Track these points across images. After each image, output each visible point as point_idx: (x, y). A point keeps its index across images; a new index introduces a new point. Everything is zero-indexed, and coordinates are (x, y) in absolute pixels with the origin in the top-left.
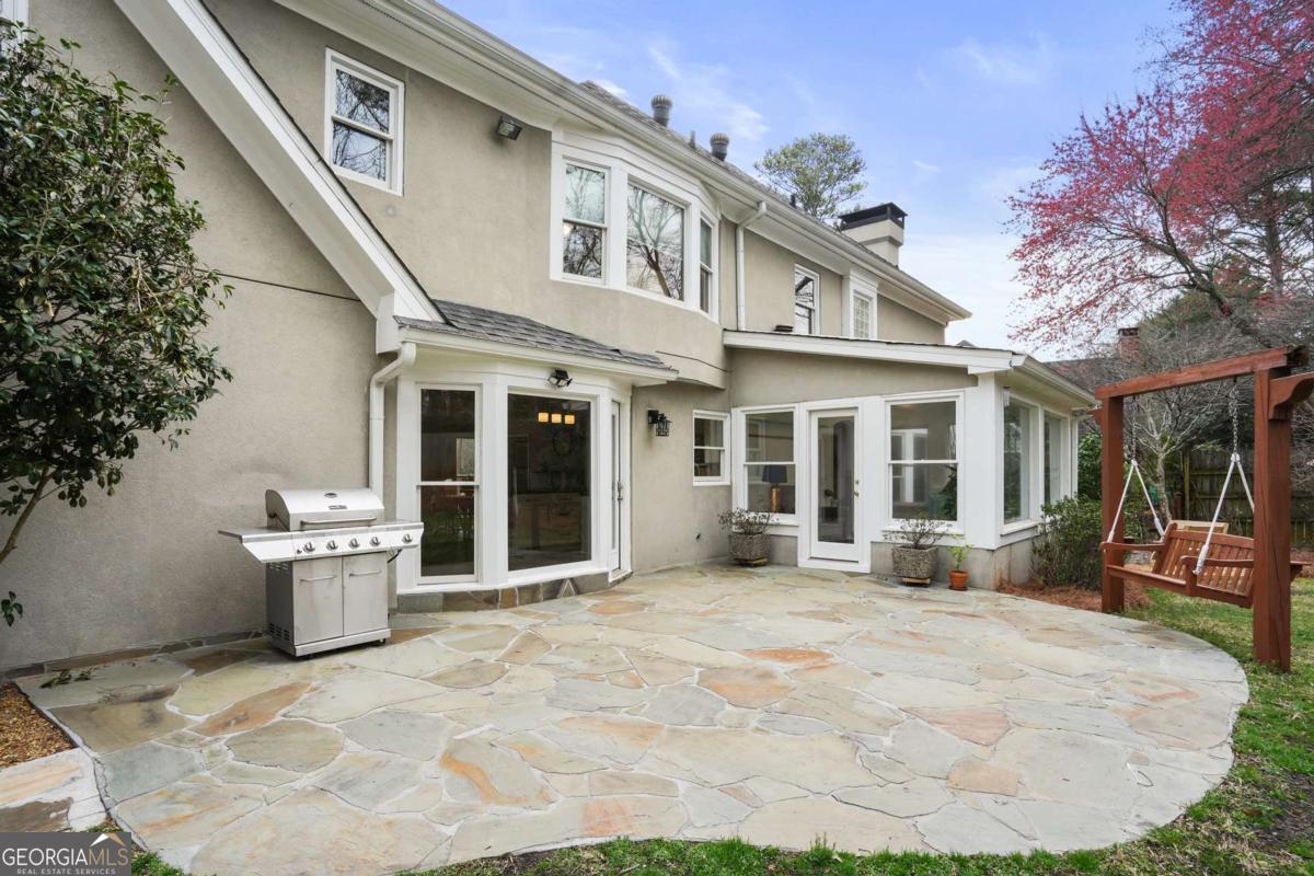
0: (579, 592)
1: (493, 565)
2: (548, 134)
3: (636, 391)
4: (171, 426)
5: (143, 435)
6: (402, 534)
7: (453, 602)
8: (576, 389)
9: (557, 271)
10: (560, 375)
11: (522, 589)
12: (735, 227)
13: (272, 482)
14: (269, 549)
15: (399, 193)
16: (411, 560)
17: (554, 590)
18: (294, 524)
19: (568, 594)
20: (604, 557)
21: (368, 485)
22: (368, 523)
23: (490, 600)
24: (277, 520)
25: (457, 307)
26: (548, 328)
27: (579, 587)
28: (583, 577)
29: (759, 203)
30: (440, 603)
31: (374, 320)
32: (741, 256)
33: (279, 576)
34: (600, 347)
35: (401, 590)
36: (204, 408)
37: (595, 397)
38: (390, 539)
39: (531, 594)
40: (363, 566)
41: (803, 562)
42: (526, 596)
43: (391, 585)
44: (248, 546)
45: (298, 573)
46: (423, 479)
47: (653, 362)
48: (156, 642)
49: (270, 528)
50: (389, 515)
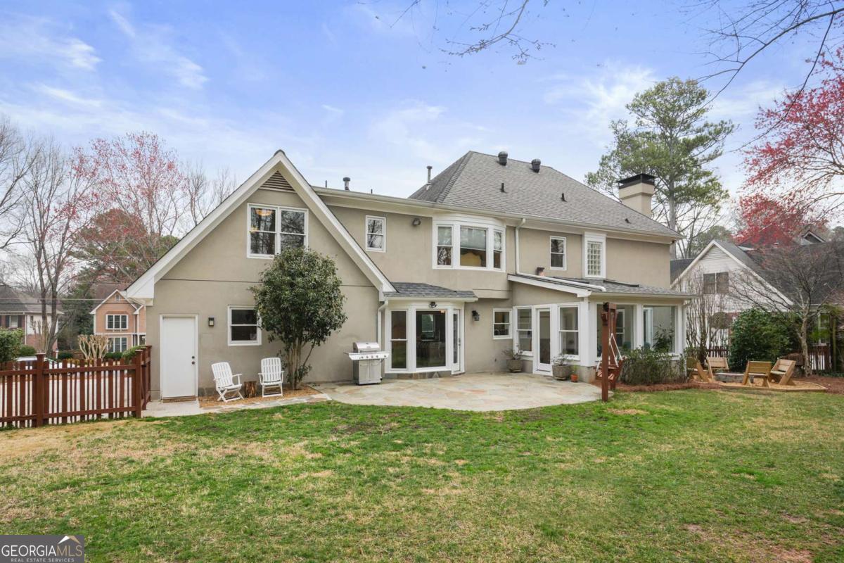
0: (440, 377)
1: (412, 366)
2: (431, 218)
3: (466, 304)
4: (337, 330)
5: (332, 331)
6: (384, 354)
7: (400, 376)
8: (439, 307)
9: (435, 266)
10: (433, 304)
11: (420, 374)
12: (514, 229)
13: (354, 340)
14: (354, 357)
15: (385, 251)
16: (388, 363)
17: (431, 375)
18: (359, 351)
19: (436, 377)
20: (450, 366)
21: (377, 341)
22: (375, 351)
23: (410, 376)
24: (355, 350)
25: (401, 284)
26: (432, 286)
27: (440, 375)
28: (441, 372)
29: (522, 219)
30: (396, 376)
31: (378, 292)
32: (517, 240)
33: (356, 363)
34: (450, 291)
35: (386, 372)
36: (343, 325)
37: (447, 309)
38: (381, 356)
39: (423, 376)
40: (376, 363)
41: (534, 372)
42: (422, 376)
43: (383, 370)
44: (350, 356)
45: (360, 363)
46: (392, 338)
47: (470, 294)
48: (330, 380)
49: (354, 352)
50: (383, 349)
